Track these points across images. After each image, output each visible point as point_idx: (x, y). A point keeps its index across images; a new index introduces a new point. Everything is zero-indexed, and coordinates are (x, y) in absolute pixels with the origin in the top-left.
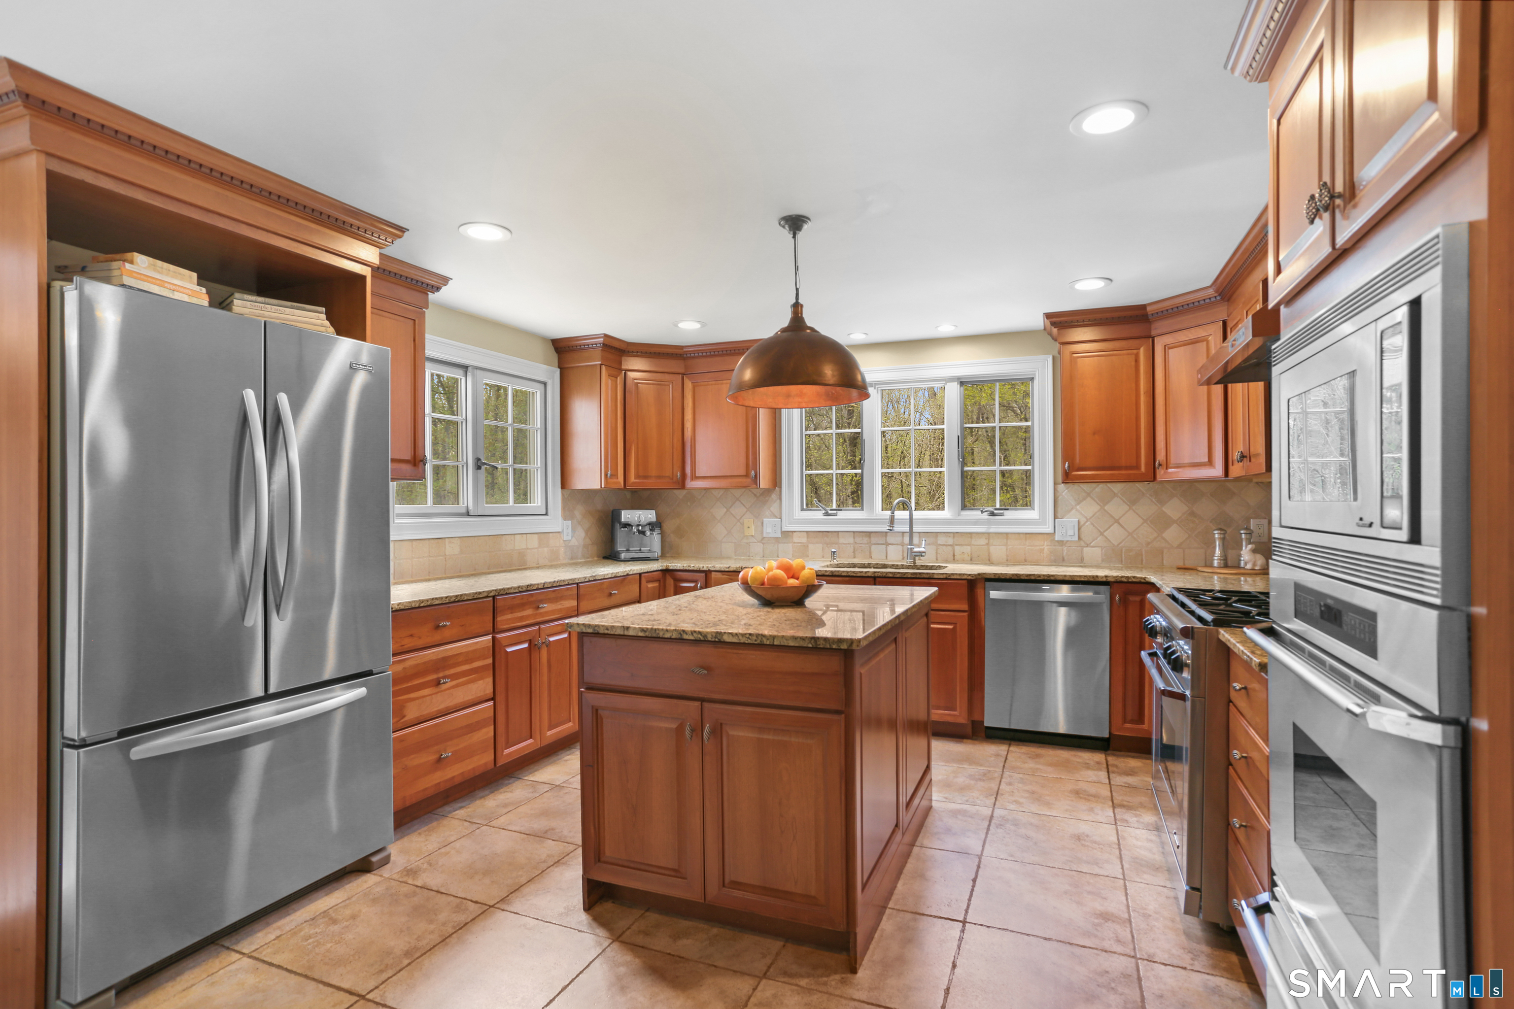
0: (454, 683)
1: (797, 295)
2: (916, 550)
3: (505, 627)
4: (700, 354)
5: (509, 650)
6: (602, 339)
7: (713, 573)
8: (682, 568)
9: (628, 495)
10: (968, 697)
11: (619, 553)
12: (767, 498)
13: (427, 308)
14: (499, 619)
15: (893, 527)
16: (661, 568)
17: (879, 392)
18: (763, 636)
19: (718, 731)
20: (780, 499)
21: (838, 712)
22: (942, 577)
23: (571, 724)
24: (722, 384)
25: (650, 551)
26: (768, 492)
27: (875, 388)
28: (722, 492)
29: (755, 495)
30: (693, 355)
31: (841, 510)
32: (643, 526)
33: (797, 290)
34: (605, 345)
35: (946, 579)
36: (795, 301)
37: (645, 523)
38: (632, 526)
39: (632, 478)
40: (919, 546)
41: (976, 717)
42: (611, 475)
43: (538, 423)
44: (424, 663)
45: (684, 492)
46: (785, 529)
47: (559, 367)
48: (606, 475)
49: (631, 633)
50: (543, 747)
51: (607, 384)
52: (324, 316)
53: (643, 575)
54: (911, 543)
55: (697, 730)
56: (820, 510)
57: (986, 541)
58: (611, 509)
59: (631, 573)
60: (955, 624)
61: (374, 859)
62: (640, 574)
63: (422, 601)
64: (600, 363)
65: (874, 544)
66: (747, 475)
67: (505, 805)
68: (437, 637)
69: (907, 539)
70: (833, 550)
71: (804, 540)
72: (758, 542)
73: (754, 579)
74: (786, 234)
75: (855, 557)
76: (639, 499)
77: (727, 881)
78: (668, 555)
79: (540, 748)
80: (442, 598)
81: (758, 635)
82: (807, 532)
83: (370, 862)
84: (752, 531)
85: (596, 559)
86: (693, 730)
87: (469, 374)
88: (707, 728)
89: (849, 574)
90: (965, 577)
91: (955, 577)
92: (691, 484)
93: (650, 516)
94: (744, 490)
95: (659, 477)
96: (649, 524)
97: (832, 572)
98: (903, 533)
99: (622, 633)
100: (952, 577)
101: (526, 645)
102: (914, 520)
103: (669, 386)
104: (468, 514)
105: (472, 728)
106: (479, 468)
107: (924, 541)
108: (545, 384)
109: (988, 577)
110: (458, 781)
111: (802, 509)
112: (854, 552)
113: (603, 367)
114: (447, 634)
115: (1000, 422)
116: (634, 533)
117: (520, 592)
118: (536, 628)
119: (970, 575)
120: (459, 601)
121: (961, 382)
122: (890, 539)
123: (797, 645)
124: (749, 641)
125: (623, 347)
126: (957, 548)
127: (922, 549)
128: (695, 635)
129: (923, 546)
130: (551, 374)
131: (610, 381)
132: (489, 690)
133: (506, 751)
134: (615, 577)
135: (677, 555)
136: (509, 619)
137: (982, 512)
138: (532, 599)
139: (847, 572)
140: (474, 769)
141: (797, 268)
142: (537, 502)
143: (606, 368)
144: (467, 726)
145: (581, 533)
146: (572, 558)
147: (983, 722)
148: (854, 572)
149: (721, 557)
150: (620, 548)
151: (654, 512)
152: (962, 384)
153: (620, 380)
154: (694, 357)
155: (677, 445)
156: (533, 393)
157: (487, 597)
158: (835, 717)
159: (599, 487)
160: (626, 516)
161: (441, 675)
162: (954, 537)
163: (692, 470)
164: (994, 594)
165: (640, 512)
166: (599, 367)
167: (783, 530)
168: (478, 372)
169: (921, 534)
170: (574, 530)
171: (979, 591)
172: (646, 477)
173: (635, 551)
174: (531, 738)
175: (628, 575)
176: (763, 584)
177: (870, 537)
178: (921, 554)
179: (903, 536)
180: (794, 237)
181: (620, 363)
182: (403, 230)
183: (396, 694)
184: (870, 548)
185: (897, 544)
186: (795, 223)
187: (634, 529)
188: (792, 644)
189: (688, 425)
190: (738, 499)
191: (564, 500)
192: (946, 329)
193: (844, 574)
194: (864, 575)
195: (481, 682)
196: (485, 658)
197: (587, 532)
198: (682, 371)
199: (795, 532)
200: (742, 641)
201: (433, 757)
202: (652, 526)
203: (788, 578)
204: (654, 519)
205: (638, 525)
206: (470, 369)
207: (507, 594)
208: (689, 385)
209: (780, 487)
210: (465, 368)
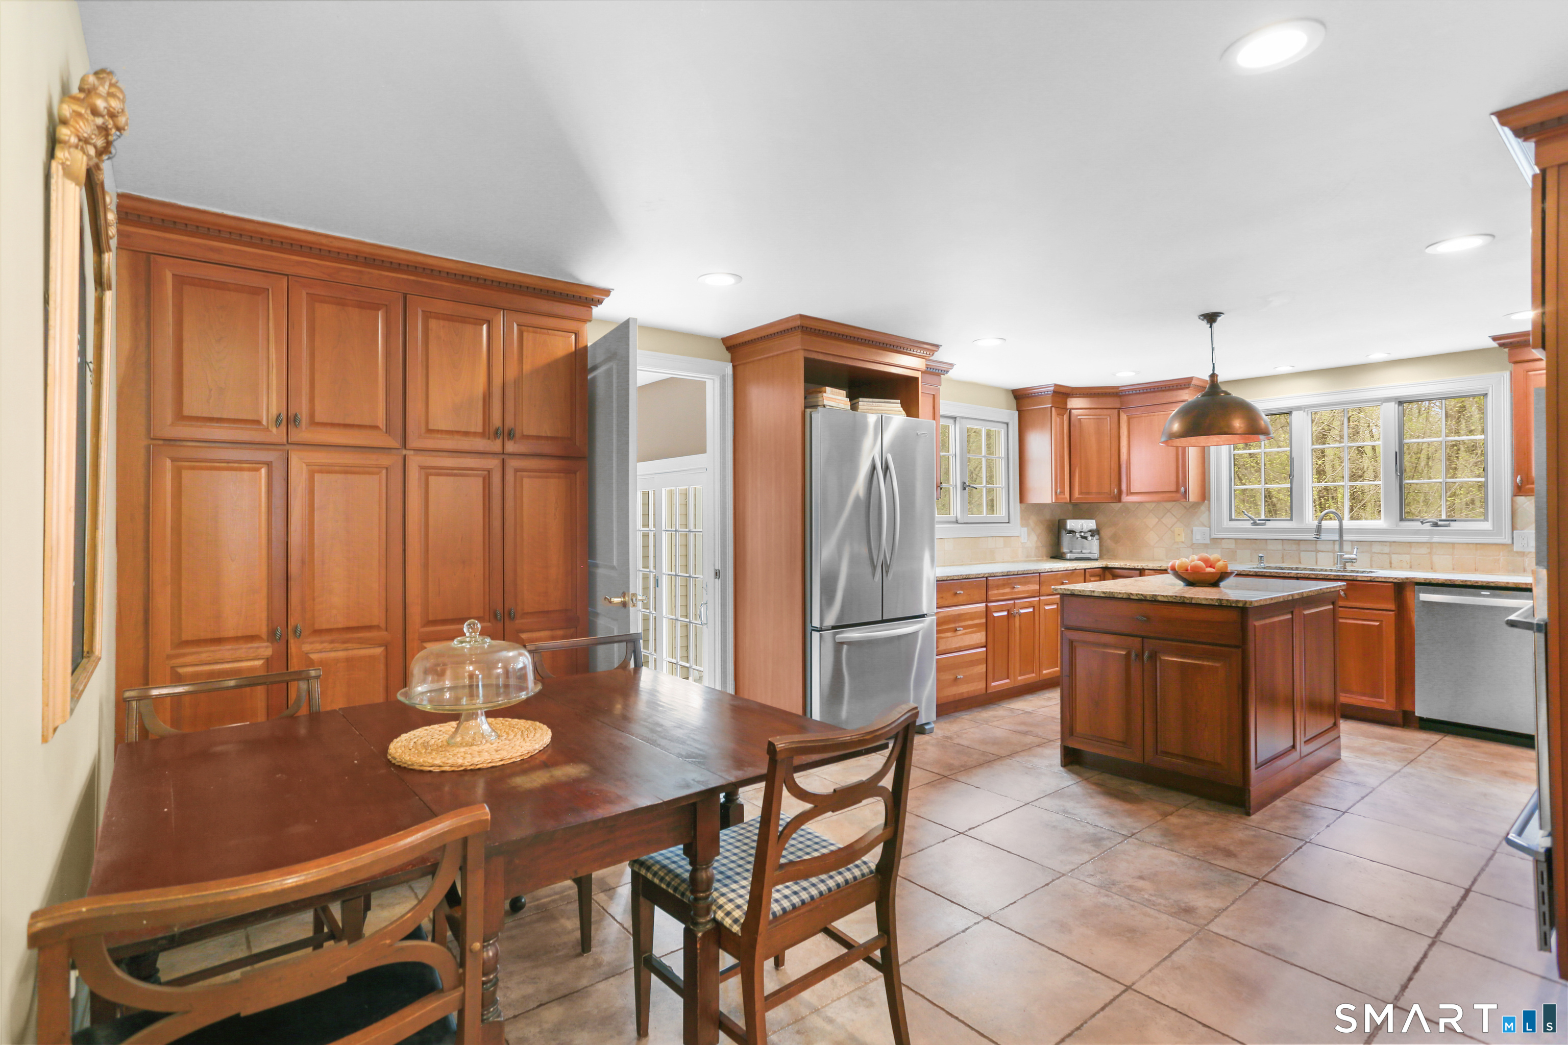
0: (964, 631)
1: (1214, 368)
2: (1346, 556)
3: (994, 599)
4: (1134, 392)
5: (996, 615)
6: (1053, 388)
7: (1146, 571)
8: (1119, 567)
9: (1070, 507)
10: (1396, 686)
11: (1064, 553)
12: (1196, 510)
13: (940, 385)
14: (990, 593)
15: (1320, 535)
16: (1101, 566)
17: (1310, 414)
18: (1184, 597)
19: (1153, 657)
20: (1209, 510)
21: (1236, 647)
22: (1366, 579)
23: (1034, 675)
24: (1154, 415)
25: (1090, 553)
26: (1196, 505)
27: (1304, 411)
28: (1154, 505)
29: (1185, 507)
30: (1127, 393)
31: (1270, 520)
32: (1085, 533)
33: (1214, 364)
34: (1055, 392)
35: (1371, 581)
36: (1212, 372)
37: (1087, 530)
38: (1076, 532)
39: (1076, 494)
40: (1351, 553)
41: (1407, 707)
42: (1060, 492)
43: (1003, 453)
44: (949, 616)
45: (1120, 505)
46: (1213, 536)
47: (1017, 410)
48: (1056, 493)
49: (1096, 594)
50: (1016, 687)
51: (1056, 421)
52: (900, 405)
53: (1087, 570)
54: (1341, 549)
55: (1140, 655)
56: (1248, 520)
57: (1429, 550)
58: (1057, 519)
59: (1078, 568)
60: (1381, 621)
61: (927, 727)
62: (1085, 570)
63: (948, 577)
64: (1050, 405)
65: (1303, 551)
66: (1177, 491)
67: (995, 717)
68: (955, 600)
69: (1337, 547)
70: (1260, 555)
71: (1233, 546)
72: (1188, 547)
73: (1180, 567)
74: (1204, 324)
75: (1283, 562)
76: (1080, 510)
77: (1159, 751)
78: (1105, 557)
79: (1014, 687)
80: (958, 576)
81: (1181, 597)
82: (1235, 539)
83: (925, 729)
84: (1182, 538)
85: (1045, 558)
86: (1137, 655)
87: (957, 422)
88: (1146, 654)
89: (1272, 574)
90: (1391, 580)
91: (1380, 580)
92: (1126, 498)
93: (1091, 524)
94: (1174, 503)
95: (1099, 493)
96: (1090, 531)
97: (1255, 572)
98: (1334, 541)
99: (1090, 594)
100: (1377, 580)
101: (1005, 613)
102: (1344, 530)
103: (1106, 419)
104: (957, 522)
105: (973, 663)
106: (964, 489)
107: (1355, 549)
108: (1007, 424)
109: (1418, 581)
110: (965, 696)
111: (1231, 520)
112: (1283, 558)
113: (1053, 409)
114: (961, 599)
115: (1446, 436)
116: (1078, 538)
117: (1003, 576)
118: (1012, 602)
119: (1396, 578)
120: (967, 579)
121: (1399, 402)
122: (1320, 546)
123: (1207, 603)
124: (1175, 601)
125: (1068, 391)
126: (1394, 556)
127: (1354, 556)
128: (1139, 596)
129: (1355, 553)
130: (1012, 417)
131: (1058, 419)
132: (984, 640)
133: (993, 684)
134: (1066, 570)
135: (1114, 557)
136: (996, 594)
137: (1422, 523)
138: (1009, 582)
139: (1271, 573)
140: (974, 690)
141: (1213, 349)
142: (1001, 512)
143: (1056, 410)
144: (972, 661)
145: (1034, 538)
146: (1027, 557)
147: (1414, 712)
148: (1276, 573)
149: (1153, 560)
150: (1065, 549)
151: (1094, 521)
152: (1401, 403)
153: (1066, 417)
154: (1129, 395)
155: (1115, 466)
156: (999, 431)
157: (983, 577)
158: (1234, 650)
159: (1051, 502)
160: (1071, 524)
161: (957, 625)
162: (1390, 546)
163: (1127, 487)
164: (1425, 597)
165: (1083, 521)
166: (1050, 409)
167: (1212, 537)
168: (964, 420)
169: (1354, 543)
170: (1029, 535)
171: (1408, 593)
172: (1088, 493)
173: (1078, 553)
174: (1008, 678)
175: (1075, 569)
176: (1187, 570)
177: (1299, 544)
178: (1352, 561)
179: (1334, 544)
180: (1211, 327)
181: (1066, 404)
182: (937, 346)
183: (938, 632)
184: (1299, 554)
185: (1328, 552)
186: (1211, 318)
187: (1078, 535)
188: (1204, 602)
189: (1124, 450)
190: (1169, 511)
191: (1022, 511)
192: (1378, 356)
193: (1267, 574)
194: (1287, 575)
195: (979, 634)
196: (981, 618)
197: (1038, 536)
198: (1118, 406)
199: (1223, 539)
200: (1170, 600)
201: (952, 677)
202: (1093, 533)
203: (1207, 567)
204: (1094, 527)
205: (1081, 532)
206: (958, 419)
207: (995, 576)
208: (1124, 417)
209: (1209, 501)
210: (955, 418)
